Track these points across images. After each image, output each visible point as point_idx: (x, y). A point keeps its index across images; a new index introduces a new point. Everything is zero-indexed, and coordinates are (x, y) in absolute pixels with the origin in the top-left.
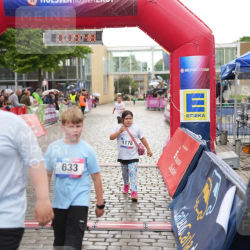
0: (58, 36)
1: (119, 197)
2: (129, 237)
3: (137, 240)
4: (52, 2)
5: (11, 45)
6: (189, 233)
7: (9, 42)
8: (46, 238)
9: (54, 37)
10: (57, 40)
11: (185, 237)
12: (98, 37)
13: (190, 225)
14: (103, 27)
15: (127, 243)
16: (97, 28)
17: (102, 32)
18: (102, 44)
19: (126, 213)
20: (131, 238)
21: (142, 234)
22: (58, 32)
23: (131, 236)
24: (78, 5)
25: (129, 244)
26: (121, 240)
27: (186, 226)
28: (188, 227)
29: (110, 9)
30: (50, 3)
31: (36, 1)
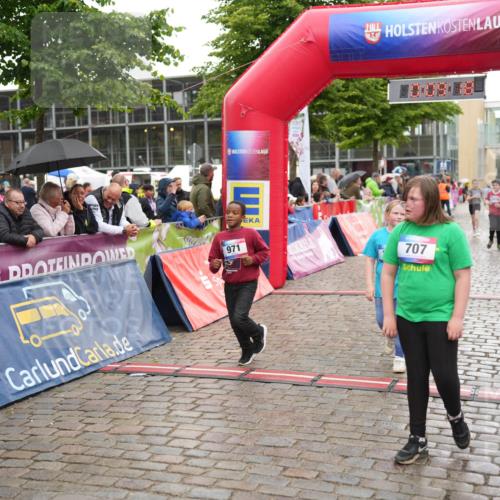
0: (411, 88)
4: (404, 35)
5: (335, 106)
7: (332, 101)
8: (396, 407)
9: (404, 91)
10: (410, 93)
12: (479, 88)
14: (488, 69)
16: (476, 72)
17: (483, 78)
18: (485, 97)
22: (410, 81)
24: (446, 36)
30: (401, 36)
31: (378, 35)
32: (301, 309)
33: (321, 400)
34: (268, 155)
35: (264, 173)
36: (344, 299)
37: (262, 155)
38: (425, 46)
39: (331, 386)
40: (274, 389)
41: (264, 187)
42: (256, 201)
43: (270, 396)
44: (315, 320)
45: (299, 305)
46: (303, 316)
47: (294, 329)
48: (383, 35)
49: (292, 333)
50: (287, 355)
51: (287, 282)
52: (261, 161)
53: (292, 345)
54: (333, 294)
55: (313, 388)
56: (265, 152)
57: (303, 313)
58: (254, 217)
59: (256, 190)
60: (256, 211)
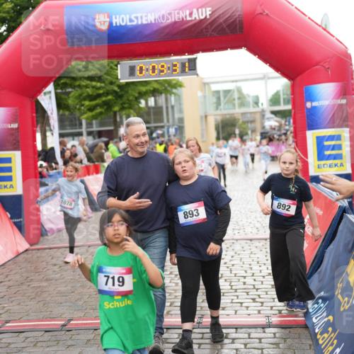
0: (138, 68)
1: (231, 282)
2: (246, 336)
3: (257, 341)
4: (129, 24)
5: (77, 83)
6: (330, 329)
9: (132, 71)
10: (137, 72)
11: (326, 335)
12: (192, 65)
13: (331, 318)
14: (197, 52)
15: (245, 345)
16: (189, 54)
17: (195, 59)
18: (197, 75)
19: (241, 303)
20: (249, 338)
21: (264, 332)
22: (138, 63)
23: (249, 335)
24: (163, 25)
25: (248, 346)
26: (235, 341)
27: (326, 319)
28: (329, 320)
29: (206, 28)
30: (126, 25)
31: (107, 24)
32: (54, 261)
33: (70, 343)
34: (18, 128)
35: (15, 144)
36: (91, 249)
37: (12, 129)
38: (147, 32)
39: (79, 329)
40: (27, 338)
41: (16, 156)
42: (9, 169)
43: (24, 345)
44: (66, 271)
45: (52, 258)
46: (56, 268)
47: (47, 280)
48: (111, 24)
49: (45, 284)
50: (41, 304)
51: (42, 239)
52: (12, 135)
53: (45, 295)
54: (82, 246)
55: (64, 332)
56: (15, 126)
57: (55, 265)
58: (8, 183)
59: (9, 160)
60: (10, 179)
